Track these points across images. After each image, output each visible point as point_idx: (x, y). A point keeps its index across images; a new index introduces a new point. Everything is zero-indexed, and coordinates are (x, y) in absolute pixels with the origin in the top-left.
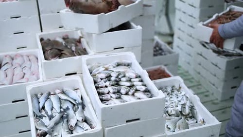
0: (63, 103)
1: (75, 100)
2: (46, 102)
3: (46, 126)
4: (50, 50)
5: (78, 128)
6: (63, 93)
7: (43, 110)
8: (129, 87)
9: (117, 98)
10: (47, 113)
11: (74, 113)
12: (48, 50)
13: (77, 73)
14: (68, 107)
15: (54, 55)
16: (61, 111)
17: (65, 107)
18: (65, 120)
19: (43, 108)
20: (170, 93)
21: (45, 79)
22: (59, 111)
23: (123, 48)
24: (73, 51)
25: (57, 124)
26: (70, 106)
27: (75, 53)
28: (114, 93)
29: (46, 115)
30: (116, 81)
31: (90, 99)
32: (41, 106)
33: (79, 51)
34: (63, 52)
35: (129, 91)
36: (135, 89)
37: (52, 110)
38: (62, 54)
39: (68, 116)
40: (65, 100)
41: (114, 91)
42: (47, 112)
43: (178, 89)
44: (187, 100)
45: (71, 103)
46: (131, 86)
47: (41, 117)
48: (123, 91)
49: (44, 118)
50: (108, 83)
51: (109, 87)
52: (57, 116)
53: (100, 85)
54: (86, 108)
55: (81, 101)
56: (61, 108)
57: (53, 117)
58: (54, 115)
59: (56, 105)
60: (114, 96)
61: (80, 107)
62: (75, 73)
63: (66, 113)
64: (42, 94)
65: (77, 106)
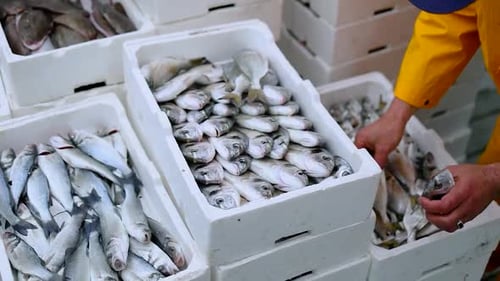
0: (76, 178)
1: (112, 169)
2: (30, 180)
3: (43, 263)
4: (20, 13)
5: (136, 262)
6: (74, 145)
7: (23, 206)
8: (270, 134)
9: (242, 174)
10: (35, 214)
11: (117, 211)
12: (15, 15)
13: (107, 83)
14: (94, 191)
15: (35, 33)
16: (75, 205)
17: (84, 192)
18: (93, 235)
19: (24, 198)
20: (360, 122)
21: (16, 107)
22: (70, 207)
23: (232, 5)
24: (87, 15)
25: (71, 252)
26: (100, 189)
27: (92, 19)
28: (232, 159)
29: (34, 223)
30: (230, 117)
31: (161, 173)
32: (16, 193)
33: (106, 16)
34: (58, 20)
35: (272, 148)
36: (286, 140)
37: (50, 204)
38: (56, 25)
39: (97, 220)
40: (82, 170)
41: (233, 153)
42: (38, 213)
43: (377, 106)
44: (409, 143)
45: (103, 178)
46: (276, 133)
47: (21, 228)
48: (256, 150)
49: (29, 230)
50: (209, 127)
51: (214, 140)
52: (69, 226)
53: (188, 136)
54: (144, 190)
55: (128, 171)
56: (73, 194)
57: (57, 230)
58: (59, 222)
59: (60, 188)
60: (232, 168)
61: (129, 189)
62: (102, 84)
63: (91, 213)
64: (13, 156)
65: (121, 187)
